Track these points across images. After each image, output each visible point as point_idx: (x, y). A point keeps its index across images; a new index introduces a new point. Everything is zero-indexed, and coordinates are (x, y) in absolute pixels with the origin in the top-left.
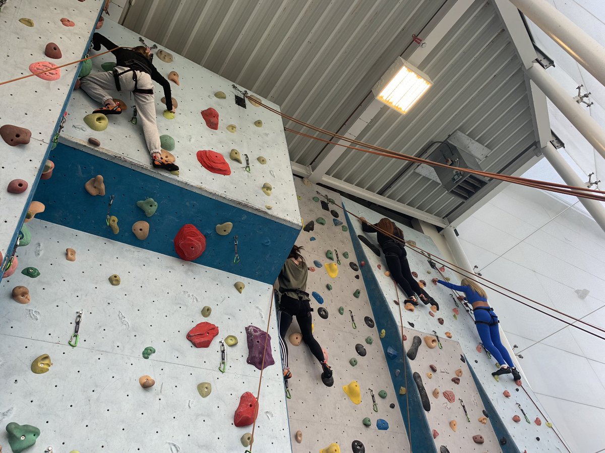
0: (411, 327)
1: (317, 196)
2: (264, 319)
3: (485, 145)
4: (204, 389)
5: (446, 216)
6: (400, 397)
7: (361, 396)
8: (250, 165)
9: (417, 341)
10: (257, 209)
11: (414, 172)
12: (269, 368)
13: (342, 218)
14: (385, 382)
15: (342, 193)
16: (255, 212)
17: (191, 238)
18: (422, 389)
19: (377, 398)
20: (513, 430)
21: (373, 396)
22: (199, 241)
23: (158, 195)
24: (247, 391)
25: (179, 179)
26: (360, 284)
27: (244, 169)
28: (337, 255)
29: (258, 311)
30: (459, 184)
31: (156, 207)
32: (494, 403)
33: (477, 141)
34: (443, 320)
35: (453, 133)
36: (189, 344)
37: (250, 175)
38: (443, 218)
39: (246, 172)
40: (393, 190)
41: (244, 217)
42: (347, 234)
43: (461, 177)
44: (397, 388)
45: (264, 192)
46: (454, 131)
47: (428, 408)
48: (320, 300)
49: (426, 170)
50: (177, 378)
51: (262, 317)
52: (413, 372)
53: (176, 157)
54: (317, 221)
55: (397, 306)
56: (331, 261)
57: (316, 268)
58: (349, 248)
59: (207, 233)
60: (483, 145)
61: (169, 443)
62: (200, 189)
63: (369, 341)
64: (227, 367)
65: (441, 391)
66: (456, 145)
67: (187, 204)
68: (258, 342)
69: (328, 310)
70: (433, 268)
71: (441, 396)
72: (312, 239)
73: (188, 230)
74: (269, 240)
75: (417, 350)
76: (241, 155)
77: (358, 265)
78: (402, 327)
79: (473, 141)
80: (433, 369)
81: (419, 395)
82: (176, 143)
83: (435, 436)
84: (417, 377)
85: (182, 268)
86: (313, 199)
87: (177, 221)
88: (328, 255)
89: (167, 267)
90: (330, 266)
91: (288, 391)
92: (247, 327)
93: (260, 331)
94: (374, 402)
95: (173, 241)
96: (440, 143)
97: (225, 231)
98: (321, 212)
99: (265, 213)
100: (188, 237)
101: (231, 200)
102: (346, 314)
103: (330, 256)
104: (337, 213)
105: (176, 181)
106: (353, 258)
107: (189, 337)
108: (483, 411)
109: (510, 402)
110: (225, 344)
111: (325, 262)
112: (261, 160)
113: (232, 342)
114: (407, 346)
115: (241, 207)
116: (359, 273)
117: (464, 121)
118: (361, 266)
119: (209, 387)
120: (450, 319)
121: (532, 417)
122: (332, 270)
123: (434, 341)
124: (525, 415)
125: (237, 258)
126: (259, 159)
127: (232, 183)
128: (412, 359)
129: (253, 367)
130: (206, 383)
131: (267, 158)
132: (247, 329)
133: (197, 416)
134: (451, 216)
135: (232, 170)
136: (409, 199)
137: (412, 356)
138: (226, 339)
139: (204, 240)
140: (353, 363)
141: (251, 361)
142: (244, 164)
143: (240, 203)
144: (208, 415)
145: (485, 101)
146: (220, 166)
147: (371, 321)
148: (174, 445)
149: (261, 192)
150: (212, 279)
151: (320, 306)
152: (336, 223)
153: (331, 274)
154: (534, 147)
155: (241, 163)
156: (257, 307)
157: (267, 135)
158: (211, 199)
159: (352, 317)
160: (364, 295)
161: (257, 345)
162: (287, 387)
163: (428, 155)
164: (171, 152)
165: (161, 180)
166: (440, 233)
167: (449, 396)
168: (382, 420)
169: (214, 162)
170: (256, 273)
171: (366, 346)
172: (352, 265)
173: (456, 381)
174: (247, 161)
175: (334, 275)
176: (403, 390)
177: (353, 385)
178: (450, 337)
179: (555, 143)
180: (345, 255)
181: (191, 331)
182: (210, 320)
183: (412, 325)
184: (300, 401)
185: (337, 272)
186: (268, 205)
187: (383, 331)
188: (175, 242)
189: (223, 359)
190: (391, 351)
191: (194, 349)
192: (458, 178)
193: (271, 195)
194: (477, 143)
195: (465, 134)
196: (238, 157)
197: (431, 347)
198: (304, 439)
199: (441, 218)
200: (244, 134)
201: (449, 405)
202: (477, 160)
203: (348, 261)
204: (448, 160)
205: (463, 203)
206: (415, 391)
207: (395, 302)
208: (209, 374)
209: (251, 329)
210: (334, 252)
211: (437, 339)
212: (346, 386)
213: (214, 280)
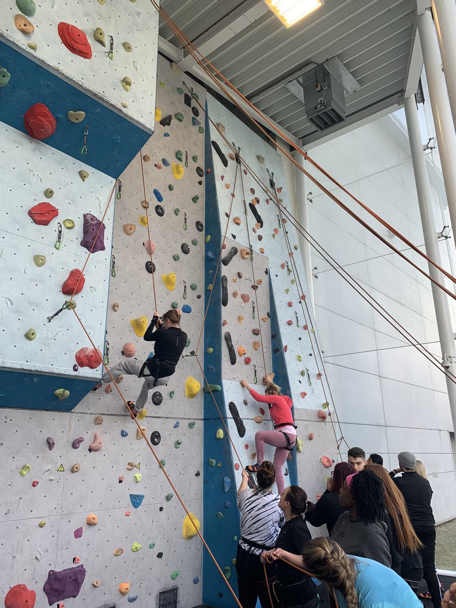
0: (232, 239)
1: (183, 87)
2: (102, 210)
3: (357, 79)
4: (39, 261)
5: (302, 138)
6: (207, 291)
7: (175, 285)
8: (114, 51)
9: (234, 251)
10: (112, 105)
11: (284, 87)
12: (100, 253)
13: (201, 118)
14: (198, 277)
15: (209, 90)
16: (110, 108)
17: (41, 118)
18: (225, 289)
19: (189, 289)
20: (283, 329)
21: (185, 287)
22: (50, 123)
23: (12, 66)
24: (77, 268)
25: (35, 54)
26: (200, 191)
27: (107, 54)
28: (187, 157)
29: (98, 201)
30: (319, 113)
31: (9, 79)
32: (278, 309)
33: (350, 73)
34: (262, 237)
35: (333, 57)
36: (30, 220)
37: (111, 62)
38: (299, 139)
39: (108, 58)
40: (260, 99)
41: (98, 110)
42: (202, 136)
43: (323, 107)
44: (207, 283)
45: (123, 86)
46: (333, 55)
47: (225, 304)
48: (160, 199)
49: (296, 89)
50: (16, 247)
51: (101, 208)
52: (222, 275)
53: (35, 26)
54: (176, 116)
55: (226, 218)
56: (180, 162)
57: (163, 166)
58: (200, 152)
59: (59, 117)
60: (355, 79)
61: (5, 298)
62: (57, 70)
63: (194, 243)
64: (62, 245)
65: (240, 293)
66: (330, 72)
67: (42, 83)
68: (93, 230)
69: (165, 209)
70: (272, 187)
71: (239, 296)
72: (166, 135)
73: (40, 110)
74: (119, 138)
75: (231, 258)
76: (106, 36)
77: (204, 170)
78: (225, 237)
79: (347, 72)
80: (240, 276)
81: (222, 293)
82: (37, 8)
83: (224, 324)
84: (224, 279)
85: (30, 145)
86: (178, 89)
87: (30, 97)
88: (178, 156)
89: (15, 142)
90: (177, 167)
91: (114, 270)
92: (85, 213)
93: (97, 220)
94: (185, 291)
95: (23, 116)
96: (317, 65)
97: (77, 119)
98: (182, 107)
99: (120, 110)
100: (39, 117)
101: (88, 90)
102: (181, 216)
103: (180, 156)
104: (198, 112)
105: (33, 56)
106: (201, 163)
107: (30, 213)
108: (268, 313)
109: (291, 311)
110: (62, 225)
111: (173, 161)
112: (127, 47)
113: (69, 225)
114: (224, 254)
115: (96, 99)
116: (203, 179)
117: (345, 49)
118: (207, 173)
119: (44, 259)
120: (269, 237)
121: (302, 323)
122: (179, 172)
123: (248, 253)
124: (298, 321)
125: (84, 149)
126: (124, 45)
127: (91, 69)
128: (225, 264)
129: (86, 250)
130: (42, 256)
131: (133, 45)
132: (85, 216)
133: (32, 280)
134: (306, 139)
135: (94, 54)
136: (272, 113)
137: (226, 262)
138: (64, 222)
139: (54, 123)
140: (176, 258)
141: (84, 244)
142: (107, 48)
143: (95, 95)
144: (41, 282)
145: (371, 34)
146: (81, 48)
147: (202, 225)
148: (9, 300)
149: (120, 85)
150: (58, 162)
151: (159, 203)
152: (195, 122)
153: (176, 175)
154: (400, 94)
155: (105, 46)
156: (97, 198)
157: (139, 14)
158: (67, 83)
159: (186, 219)
160: (202, 201)
161: (91, 232)
162: (113, 268)
163: (303, 73)
164: (30, 19)
165: (17, 51)
166: (292, 152)
167: (245, 298)
168: (187, 306)
169: (76, 42)
170: (101, 165)
171: (191, 246)
172: (199, 170)
173: (254, 287)
174: (112, 44)
175: (179, 177)
176: (211, 287)
177: (171, 276)
178: (262, 253)
179: (418, 96)
180: (195, 159)
181: (33, 209)
182: (52, 201)
183: (234, 237)
184: (124, 280)
185: (183, 174)
186: (124, 103)
187: (209, 237)
188: (25, 118)
189: (59, 238)
190: (210, 254)
191: (34, 225)
192: (319, 108)
193: (130, 91)
194: (351, 75)
195: (342, 62)
196: (102, 39)
197: (243, 258)
198: (119, 310)
199: (297, 138)
200: (114, 8)
201: (243, 304)
202: (345, 92)
203: (196, 165)
204: (318, 85)
205: (317, 131)
206: (219, 290)
207: (226, 214)
208: (45, 249)
209: (89, 217)
210: (185, 152)
211: (251, 252)
212: (165, 276)
213: (60, 163)
